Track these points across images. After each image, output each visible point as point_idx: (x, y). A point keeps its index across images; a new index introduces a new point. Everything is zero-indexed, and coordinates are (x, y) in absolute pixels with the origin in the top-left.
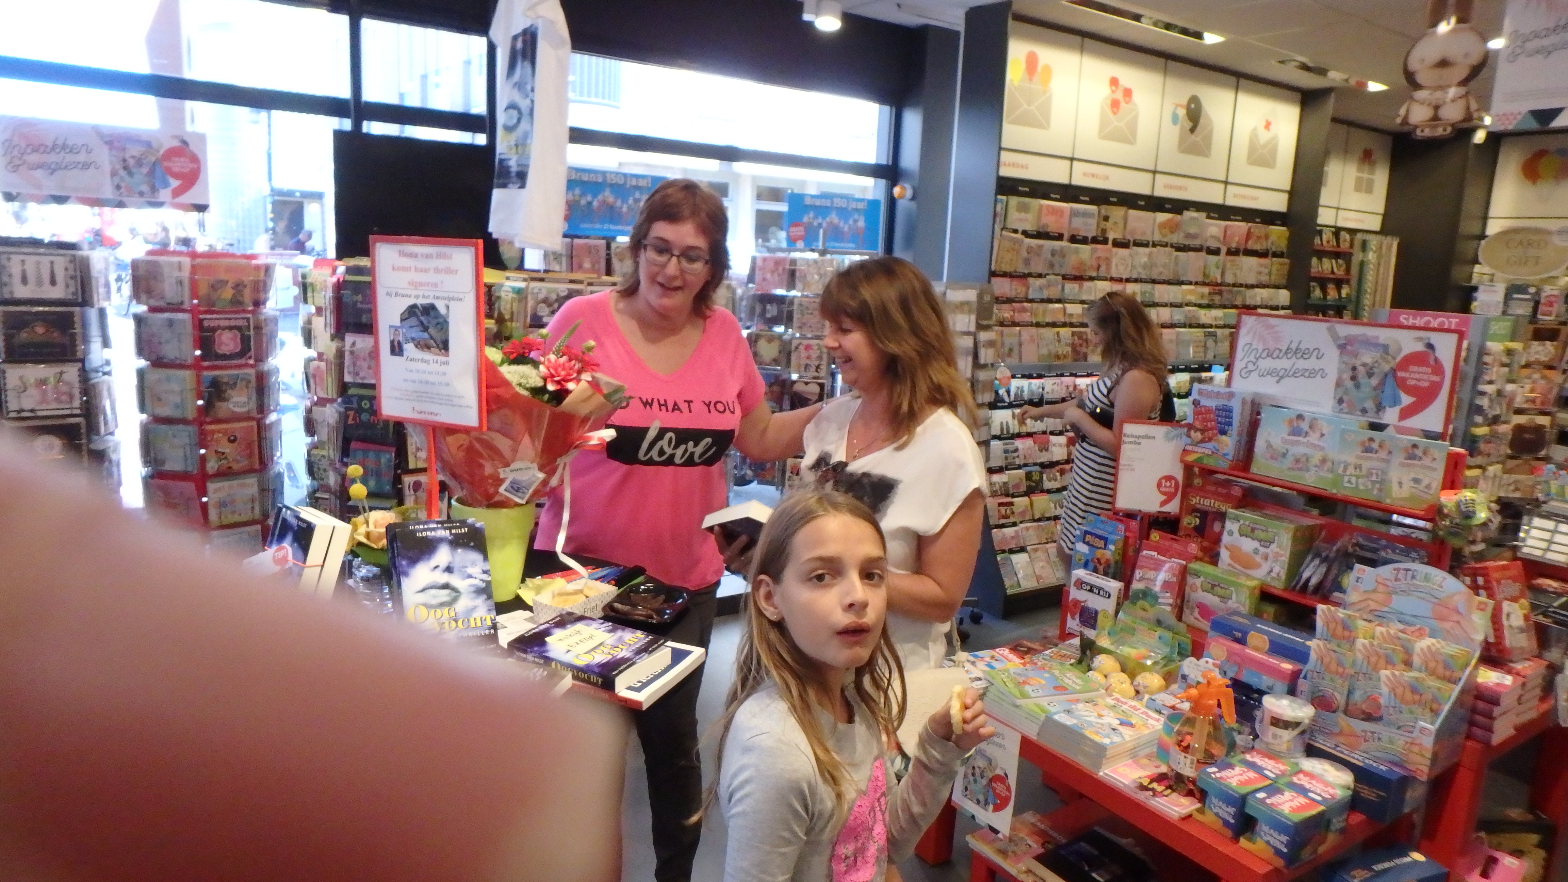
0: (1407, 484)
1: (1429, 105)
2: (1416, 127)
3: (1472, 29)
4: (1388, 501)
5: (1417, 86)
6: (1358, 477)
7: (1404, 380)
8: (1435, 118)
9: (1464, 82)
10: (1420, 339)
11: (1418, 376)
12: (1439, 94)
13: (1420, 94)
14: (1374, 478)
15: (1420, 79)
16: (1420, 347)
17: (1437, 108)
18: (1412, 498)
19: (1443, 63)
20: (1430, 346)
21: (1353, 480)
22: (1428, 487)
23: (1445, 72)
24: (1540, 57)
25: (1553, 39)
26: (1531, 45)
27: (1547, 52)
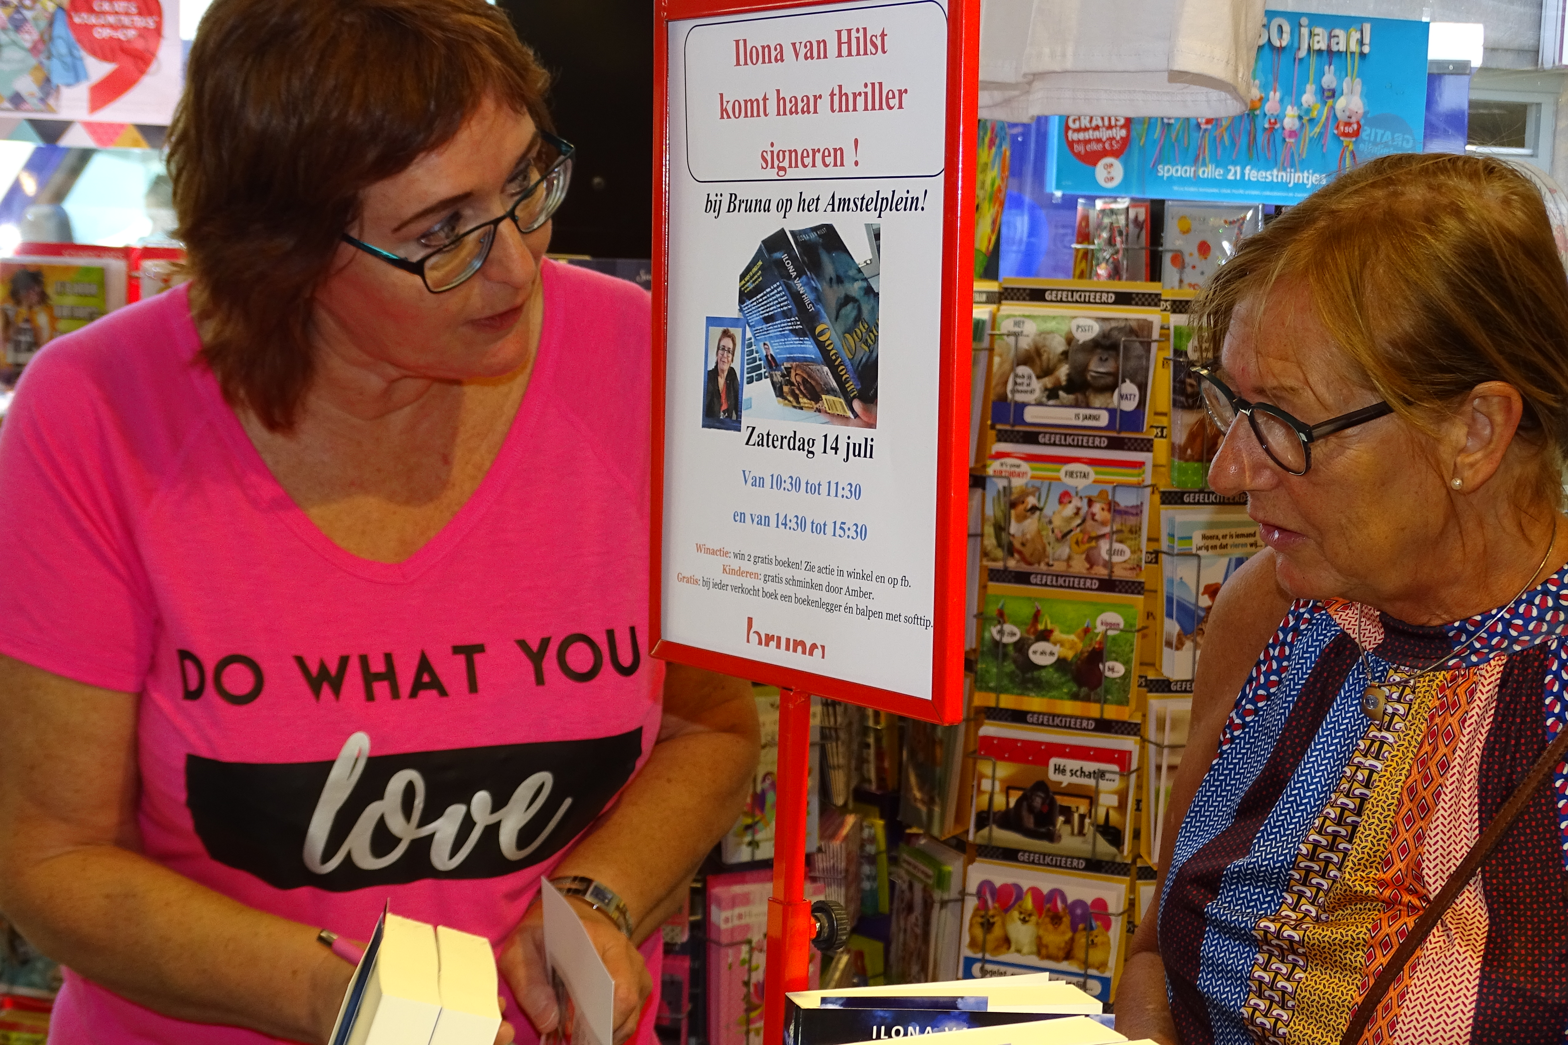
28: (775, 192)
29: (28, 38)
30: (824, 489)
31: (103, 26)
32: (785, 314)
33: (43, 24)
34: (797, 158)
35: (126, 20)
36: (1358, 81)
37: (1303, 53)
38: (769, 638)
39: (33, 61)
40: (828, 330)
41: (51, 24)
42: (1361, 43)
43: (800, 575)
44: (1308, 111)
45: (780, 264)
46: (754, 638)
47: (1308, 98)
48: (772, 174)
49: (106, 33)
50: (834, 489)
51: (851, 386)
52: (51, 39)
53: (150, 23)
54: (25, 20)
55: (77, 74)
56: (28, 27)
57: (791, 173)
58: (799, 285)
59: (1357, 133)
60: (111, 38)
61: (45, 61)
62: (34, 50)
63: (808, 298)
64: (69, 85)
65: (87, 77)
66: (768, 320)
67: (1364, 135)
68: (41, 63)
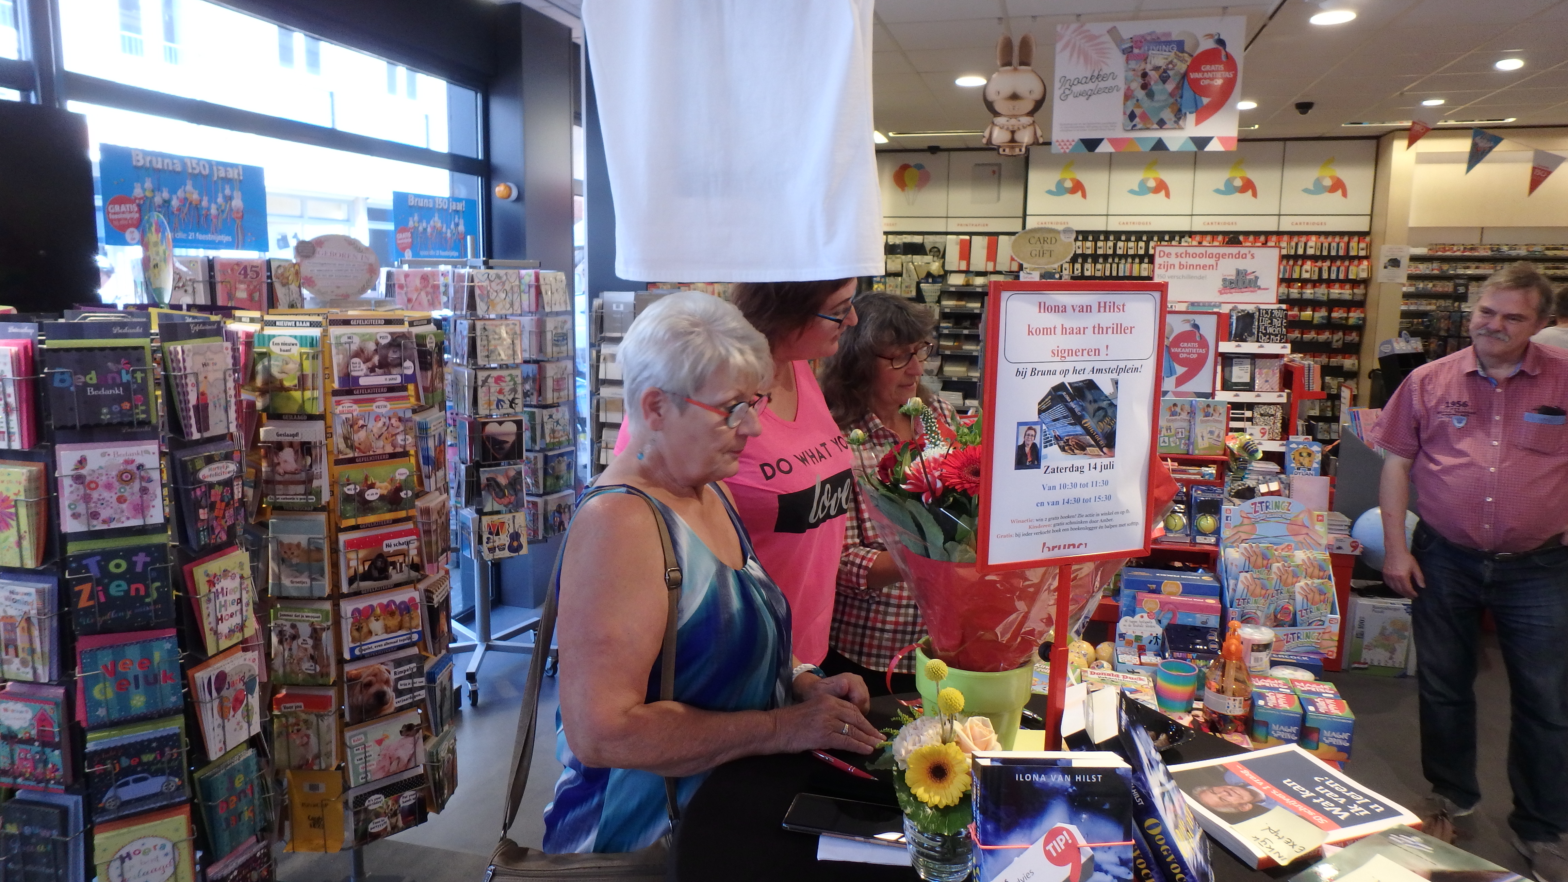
0: (1207, 436)
1: (1007, 129)
2: (999, 147)
3: (1033, 71)
4: (1197, 452)
5: (996, 114)
6: (1169, 437)
7: (1177, 354)
8: (1013, 140)
9: (1031, 114)
10: (1188, 321)
11: (1188, 350)
12: (1013, 121)
13: (1000, 120)
14: (1180, 436)
15: (998, 107)
16: (1188, 327)
17: (1013, 132)
18: (1210, 447)
19: (1015, 97)
20: (1196, 327)
21: (1166, 439)
22: (1219, 436)
23: (1017, 103)
24: (1082, 99)
25: (1091, 86)
26: (1078, 88)
27: (1088, 95)
28: (1059, 367)
30: (1090, 485)
32: (1065, 417)
34: (1071, 352)
36: (239, 193)
38: (1054, 548)
40: (1089, 422)
42: (239, 175)
43: (1073, 520)
44: (221, 206)
45: (1062, 396)
46: (1046, 550)
47: (220, 200)
48: (1058, 359)
50: (1095, 484)
51: (1101, 442)
57: (1068, 359)
58: (1073, 405)
59: (241, 218)
63: (1077, 410)
66: (1054, 421)
67: (245, 218)
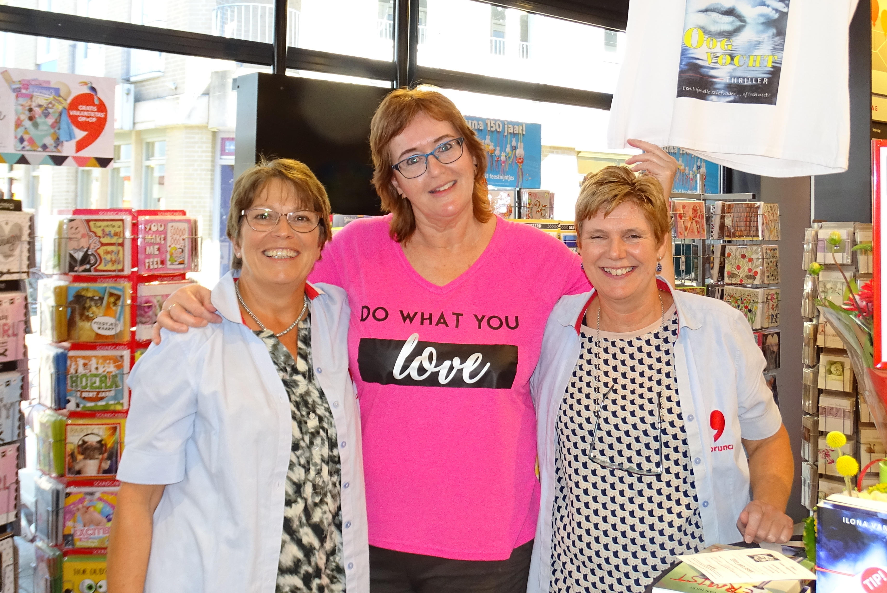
29: (50, 121)
31: (83, 116)
33: (57, 115)
35: (92, 114)
36: (522, 144)
37: (506, 134)
39: (52, 131)
41: (60, 114)
42: (523, 131)
44: (508, 154)
47: (508, 149)
49: (83, 119)
52: (60, 121)
53: (102, 115)
54: (49, 113)
55: (71, 137)
56: (50, 116)
59: (522, 162)
60: (85, 121)
61: (57, 131)
62: (53, 126)
64: (67, 141)
65: (75, 138)
67: (524, 163)
68: (55, 131)
